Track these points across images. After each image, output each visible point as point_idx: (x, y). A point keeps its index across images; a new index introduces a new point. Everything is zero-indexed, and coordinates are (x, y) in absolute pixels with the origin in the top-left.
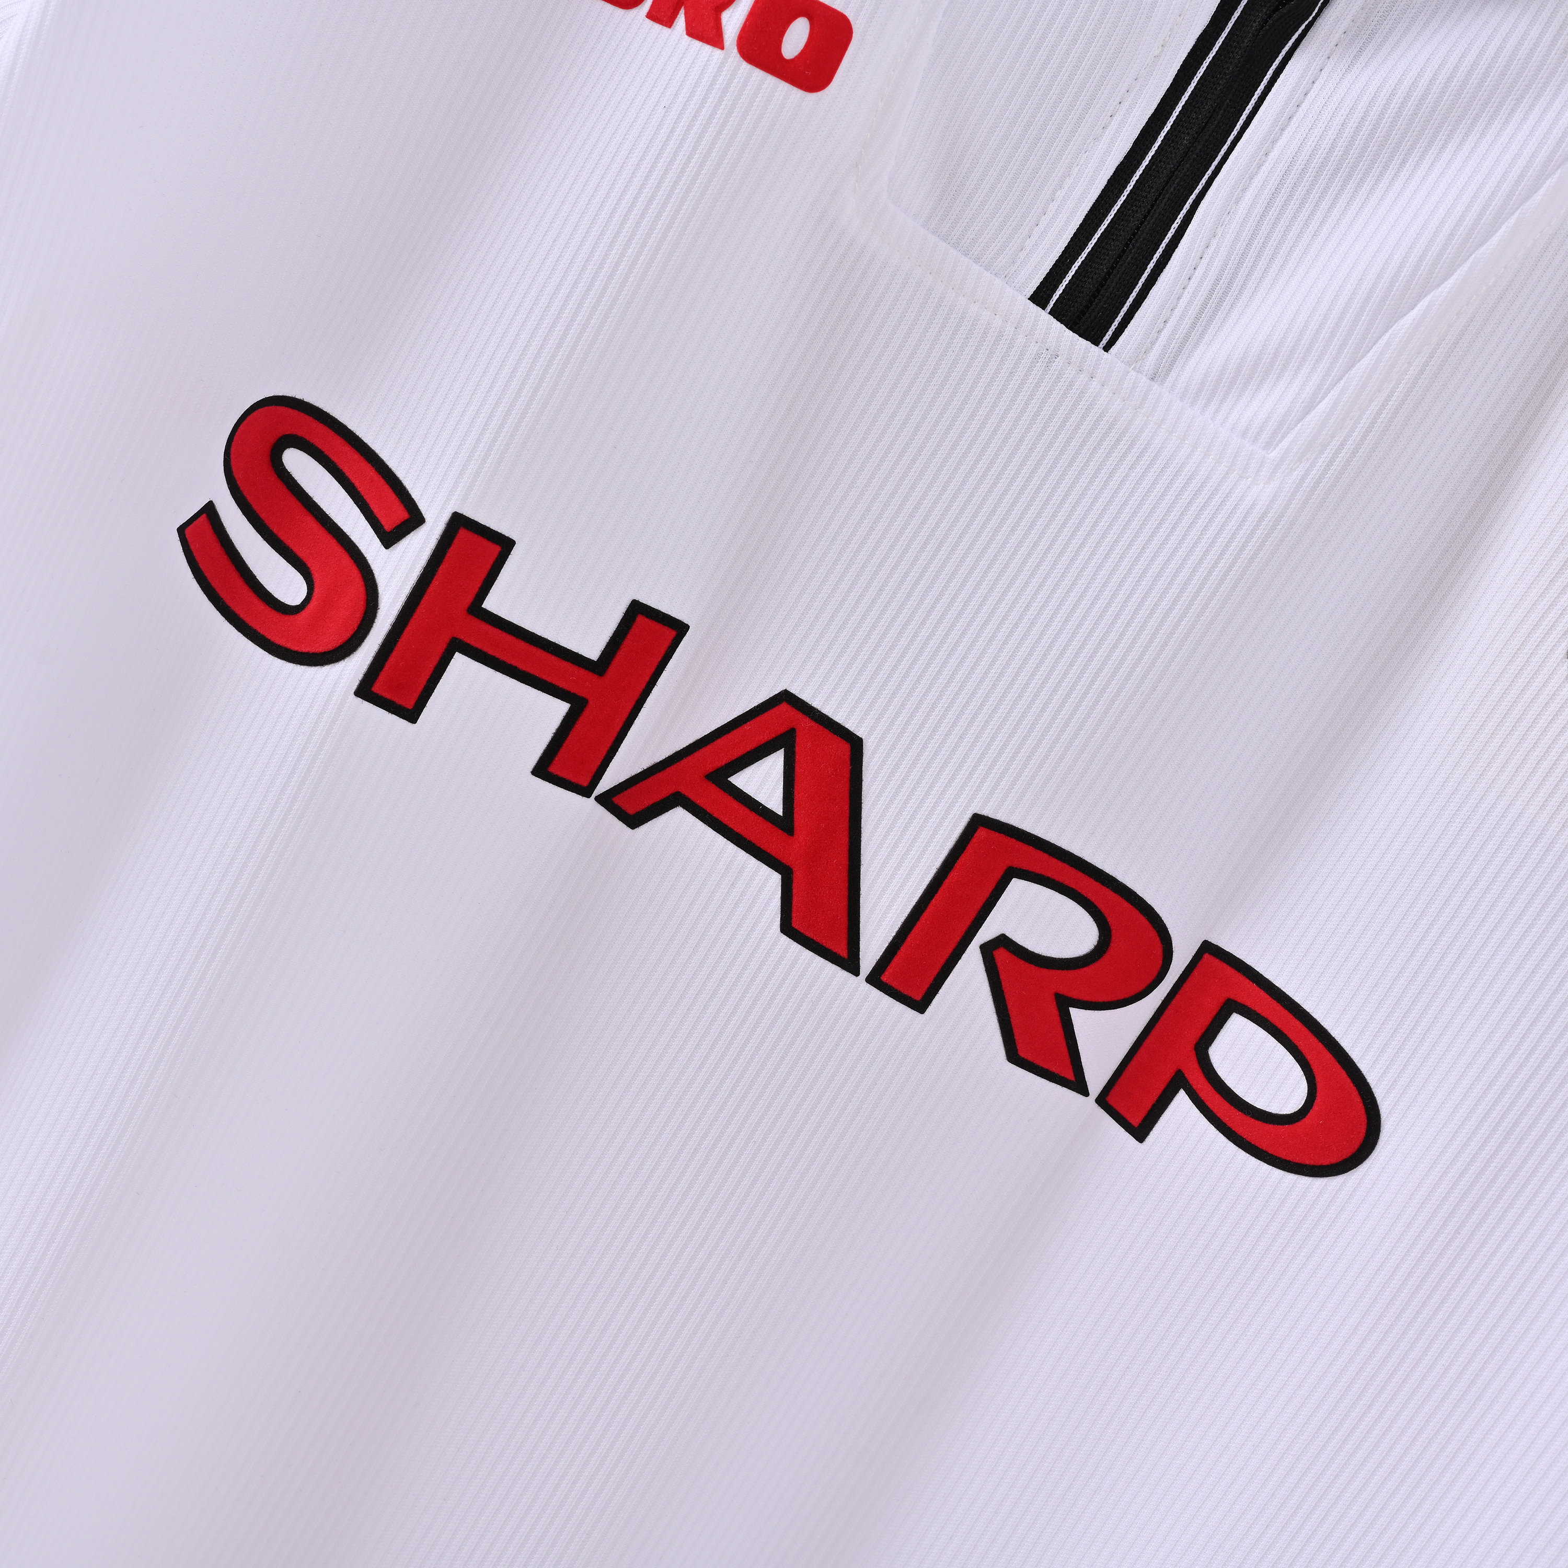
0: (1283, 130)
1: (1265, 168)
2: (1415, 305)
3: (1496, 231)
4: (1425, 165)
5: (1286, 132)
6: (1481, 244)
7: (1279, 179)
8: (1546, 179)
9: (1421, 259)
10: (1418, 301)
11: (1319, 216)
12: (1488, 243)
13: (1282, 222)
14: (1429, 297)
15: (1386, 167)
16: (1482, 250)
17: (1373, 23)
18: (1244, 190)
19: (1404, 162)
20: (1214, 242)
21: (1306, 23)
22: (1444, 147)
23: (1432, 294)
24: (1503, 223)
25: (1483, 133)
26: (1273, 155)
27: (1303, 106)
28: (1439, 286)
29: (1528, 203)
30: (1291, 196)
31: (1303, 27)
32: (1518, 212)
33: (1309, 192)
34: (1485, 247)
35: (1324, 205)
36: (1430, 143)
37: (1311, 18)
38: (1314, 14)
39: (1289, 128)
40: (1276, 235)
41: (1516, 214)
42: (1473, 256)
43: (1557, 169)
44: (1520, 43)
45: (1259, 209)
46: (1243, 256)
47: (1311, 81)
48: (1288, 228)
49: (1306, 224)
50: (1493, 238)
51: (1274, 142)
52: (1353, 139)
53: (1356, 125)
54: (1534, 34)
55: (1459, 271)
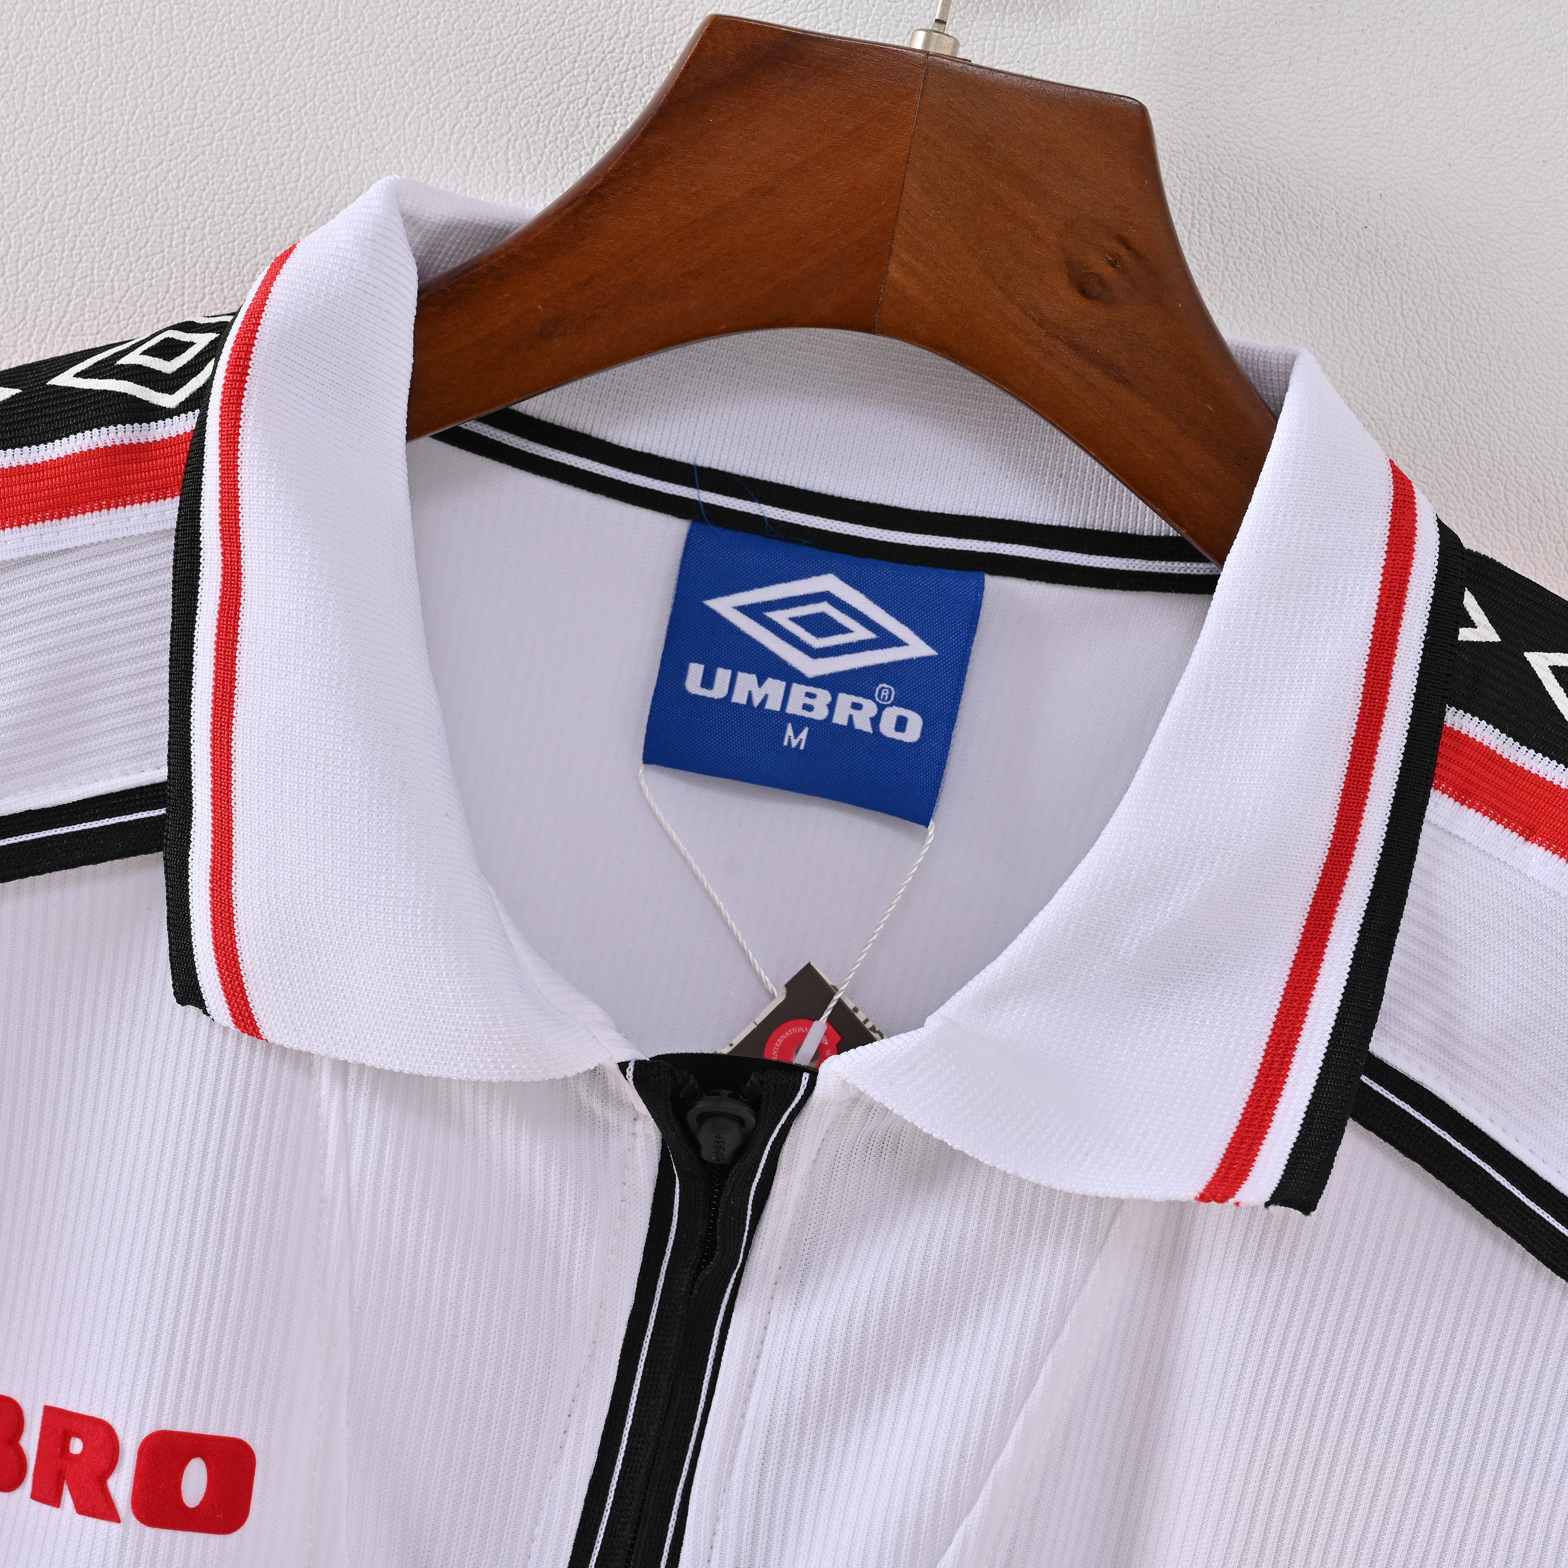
0: (751, 1386)
1: (746, 1432)
2: (951, 1540)
3: (1008, 1438)
4: (910, 1387)
5: (755, 1388)
6: (997, 1456)
7: (764, 1440)
8: (1040, 1368)
9: (939, 1492)
10: (953, 1534)
11: (819, 1467)
12: (1003, 1455)
13: (783, 1485)
14: (962, 1529)
15: (870, 1398)
16: (1000, 1462)
17: (805, 1252)
18: (732, 1461)
19: (887, 1388)
20: (720, 1527)
21: (736, 1271)
22: (922, 1361)
23: (964, 1523)
24: (1011, 1427)
25: (958, 1337)
26: (750, 1415)
27: (763, 1355)
28: (969, 1511)
29: (1030, 1400)
30: (782, 1455)
31: (734, 1276)
32: (1023, 1411)
33: (800, 1445)
34: (1001, 1459)
35: (821, 1455)
36: (907, 1362)
37: (738, 1266)
38: (740, 1261)
39: (757, 1382)
40: (782, 1501)
41: (1022, 1415)
42: (993, 1471)
43: (1047, 1355)
44: (962, 1238)
45: (754, 1478)
46: (755, 1533)
47: (762, 1327)
48: (792, 1489)
49: (809, 1481)
50: (1007, 1447)
51: (746, 1401)
52: (825, 1380)
53: (823, 1366)
54: (973, 1224)
55: (983, 1492)
